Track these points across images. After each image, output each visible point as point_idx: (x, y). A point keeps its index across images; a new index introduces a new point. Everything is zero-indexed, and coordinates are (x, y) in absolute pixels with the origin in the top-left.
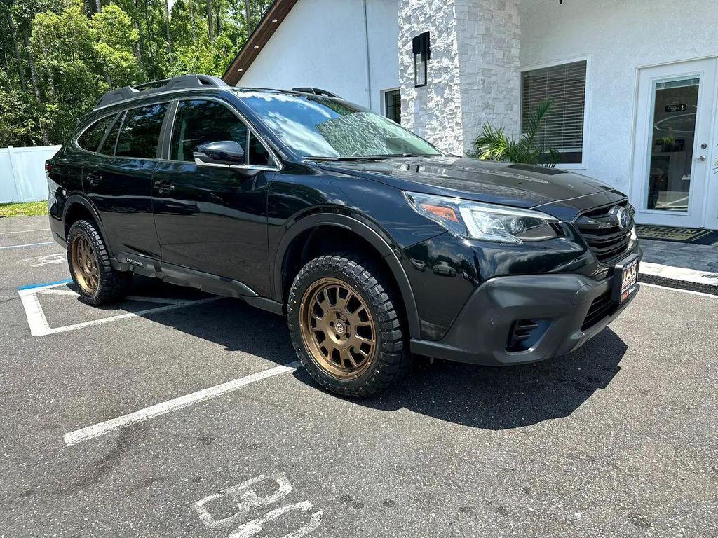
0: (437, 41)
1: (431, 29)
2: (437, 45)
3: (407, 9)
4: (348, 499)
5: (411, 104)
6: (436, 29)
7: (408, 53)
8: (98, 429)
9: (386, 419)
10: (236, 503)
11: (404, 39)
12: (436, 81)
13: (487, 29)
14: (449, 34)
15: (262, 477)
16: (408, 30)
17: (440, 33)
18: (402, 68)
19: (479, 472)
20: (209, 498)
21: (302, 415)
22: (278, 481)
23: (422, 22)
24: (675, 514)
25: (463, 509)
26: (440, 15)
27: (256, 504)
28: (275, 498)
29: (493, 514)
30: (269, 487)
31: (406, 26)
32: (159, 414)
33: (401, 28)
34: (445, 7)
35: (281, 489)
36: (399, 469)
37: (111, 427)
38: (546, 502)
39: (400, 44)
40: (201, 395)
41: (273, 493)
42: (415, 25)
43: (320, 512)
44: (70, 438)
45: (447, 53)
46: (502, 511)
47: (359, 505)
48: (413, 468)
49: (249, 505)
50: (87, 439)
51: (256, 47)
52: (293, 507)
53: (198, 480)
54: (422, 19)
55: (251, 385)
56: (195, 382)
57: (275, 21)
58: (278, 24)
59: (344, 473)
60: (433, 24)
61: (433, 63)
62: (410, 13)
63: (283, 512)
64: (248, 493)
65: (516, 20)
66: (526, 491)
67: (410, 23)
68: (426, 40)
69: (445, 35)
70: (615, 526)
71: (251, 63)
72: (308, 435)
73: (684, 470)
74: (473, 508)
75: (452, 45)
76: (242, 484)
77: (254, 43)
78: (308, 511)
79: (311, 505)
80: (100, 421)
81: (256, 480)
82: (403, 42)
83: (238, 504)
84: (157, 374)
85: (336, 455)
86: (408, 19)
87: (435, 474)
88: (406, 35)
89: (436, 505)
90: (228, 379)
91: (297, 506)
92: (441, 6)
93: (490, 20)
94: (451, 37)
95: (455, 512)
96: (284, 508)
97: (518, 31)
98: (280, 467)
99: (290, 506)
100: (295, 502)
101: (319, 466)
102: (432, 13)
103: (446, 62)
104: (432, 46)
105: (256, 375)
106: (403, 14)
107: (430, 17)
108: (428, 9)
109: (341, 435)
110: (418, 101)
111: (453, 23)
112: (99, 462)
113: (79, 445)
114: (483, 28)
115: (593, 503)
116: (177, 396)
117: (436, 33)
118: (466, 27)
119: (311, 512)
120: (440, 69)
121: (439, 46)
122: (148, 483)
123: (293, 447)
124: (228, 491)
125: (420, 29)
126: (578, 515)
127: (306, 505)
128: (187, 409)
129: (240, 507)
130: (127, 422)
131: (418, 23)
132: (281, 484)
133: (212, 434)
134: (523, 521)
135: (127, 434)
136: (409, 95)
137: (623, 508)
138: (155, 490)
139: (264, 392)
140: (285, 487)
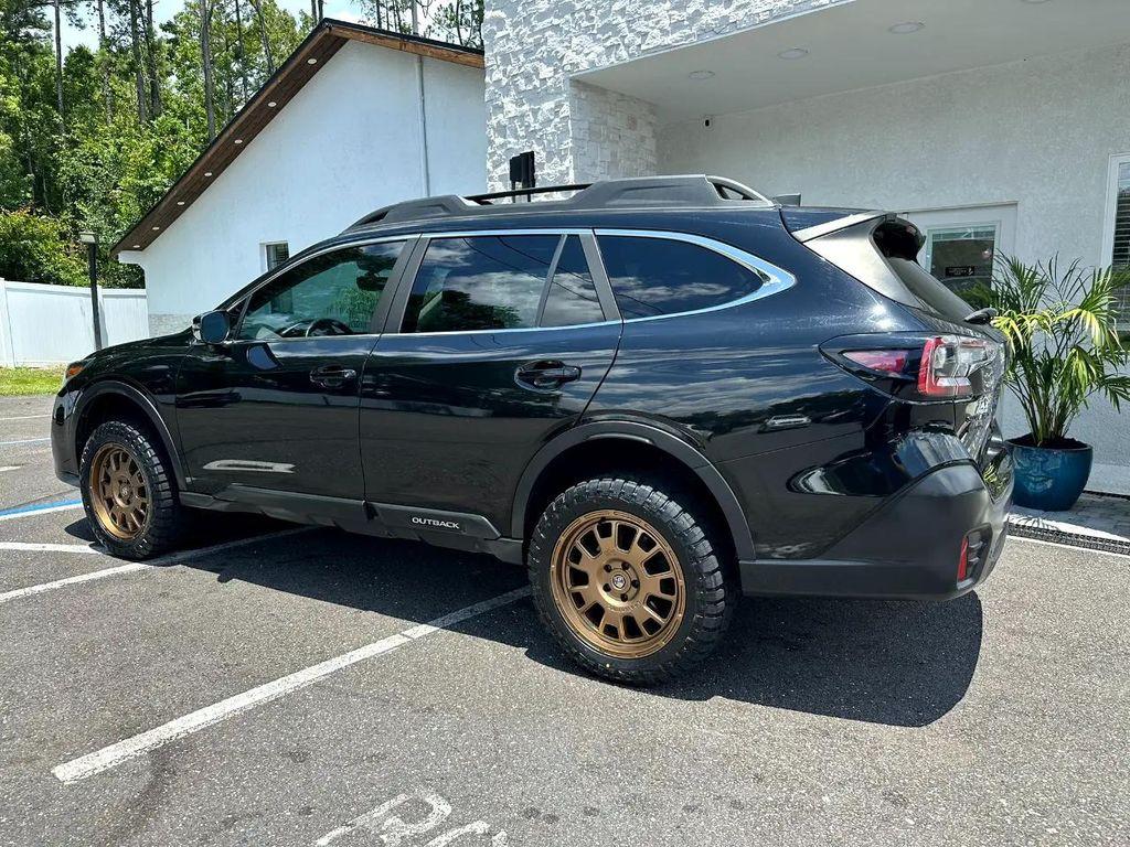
0: (545, 167)
1: (536, 148)
2: (545, 172)
3: (500, 116)
4: (532, 813)
6: (544, 149)
7: (501, 178)
8: (109, 756)
9: (553, 706)
10: (377, 835)
11: (495, 158)
13: (614, 155)
14: (563, 158)
15: (402, 797)
16: (502, 146)
17: (550, 156)
19: (694, 762)
20: (334, 833)
21: (430, 709)
22: (427, 800)
23: (523, 137)
24: (932, 786)
25: (687, 808)
26: (550, 129)
27: (408, 832)
28: (431, 823)
29: (726, 809)
30: (419, 810)
31: (499, 140)
32: (204, 726)
33: (491, 142)
34: (557, 120)
35: (435, 810)
36: (591, 768)
37: (131, 751)
38: (785, 789)
39: (489, 165)
40: (261, 693)
41: (426, 816)
42: (512, 140)
43: (503, 833)
44: (66, 772)
46: (736, 804)
47: (553, 819)
48: (609, 765)
49: (398, 836)
50: (96, 772)
51: (238, 142)
52: (462, 831)
53: (308, 811)
54: (523, 133)
55: (337, 674)
56: (244, 675)
57: (272, 104)
58: (278, 109)
59: (518, 781)
60: (539, 141)
61: (540, 198)
62: (504, 121)
63: (450, 839)
64: (390, 821)
65: (650, 144)
66: (759, 778)
67: (505, 137)
68: (530, 162)
69: (556, 159)
70: (870, 807)
71: (227, 165)
72: (449, 737)
73: (932, 736)
74: (700, 805)
75: (568, 174)
76: (376, 810)
77: (236, 135)
78: (484, 834)
79: (486, 826)
80: (106, 745)
81: (394, 802)
82: (494, 162)
83: (381, 837)
84: (174, 666)
85: (498, 759)
86: (501, 130)
87: (640, 769)
88: (499, 152)
89: (652, 807)
90: (296, 668)
91: (468, 829)
92: (552, 117)
93: (617, 142)
94: (567, 163)
95: (679, 813)
96: (450, 834)
97: (651, 159)
98: (426, 782)
99: (456, 831)
100: (462, 825)
101: (480, 775)
102: (538, 126)
103: (558, 198)
104: (538, 173)
105: (338, 659)
106: (494, 122)
107: (535, 131)
108: (532, 120)
109: (496, 733)
111: (568, 143)
112: (134, 804)
113: (85, 784)
114: (607, 152)
115: (840, 783)
116: (222, 698)
117: (544, 154)
118: (586, 150)
119: (489, 834)
121: (549, 174)
122: (227, 824)
123: (433, 754)
124: (360, 821)
125: (519, 147)
126: (826, 799)
127: (480, 827)
128: (249, 715)
129: (386, 840)
130: (155, 741)
131: (517, 137)
132: (434, 803)
133: (302, 748)
134: (765, 813)
135: (163, 759)
137: (874, 786)
138: (244, 833)
139: (360, 683)
140: (442, 808)
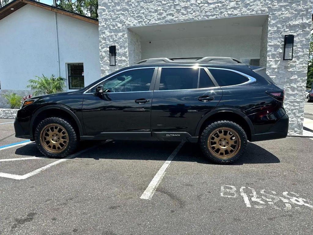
1: (116, 45)
3: (104, 35)
5: (106, 71)
6: (119, 45)
11: (102, 46)
12: (119, 64)
13: (134, 48)
14: (125, 48)
16: (105, 43)
17: (121, 47)
18: (101, 57)
23: (112, 41)
26: (121, 40)
31: (103, 42)
33: (101, 42)
34: (124, 38)
39: (100, 48)
42: (108, 42)
45: (124, 55)
54: (112, 40)
60: (117, 43)
61: (118, 58)
62: (105, 37)
65: (140, 46)
67: (106, 41)
68: (114, 48)
69: (123, 48)
86: (104, 39)
88: (103, 45)
92: (122, 37)
93: (135, 45)
94: (126, 50)
97: (141, 51)
102: (117, 39)
103: (124, 58)
104: (117, 51)
106: (102, 36)
108: (115, 37)
110: (109, 71)
111: (127, 44)
117: (119, 47)
118: (130, 46)
120: (121, 60)
121: (121, 52)
125: (111, 44)
131: (110, 41)
136: (105, 68)
